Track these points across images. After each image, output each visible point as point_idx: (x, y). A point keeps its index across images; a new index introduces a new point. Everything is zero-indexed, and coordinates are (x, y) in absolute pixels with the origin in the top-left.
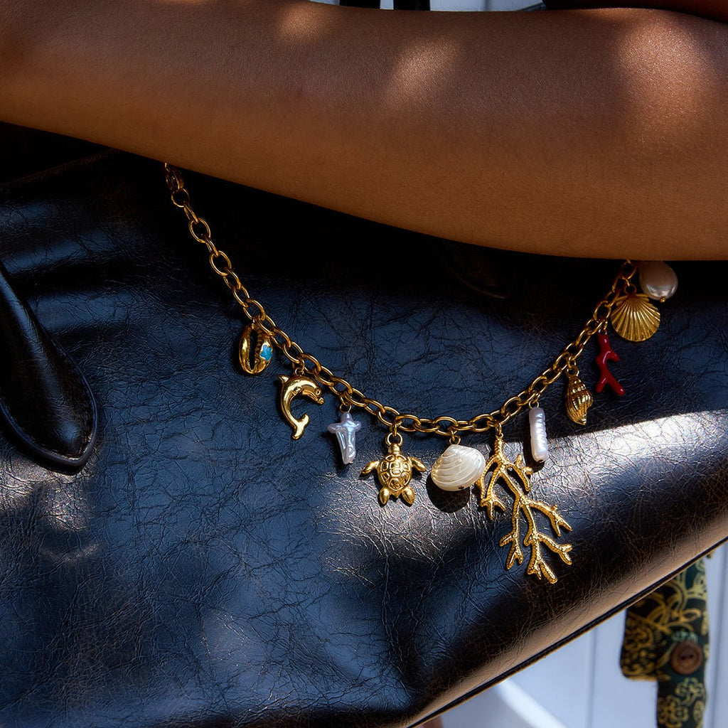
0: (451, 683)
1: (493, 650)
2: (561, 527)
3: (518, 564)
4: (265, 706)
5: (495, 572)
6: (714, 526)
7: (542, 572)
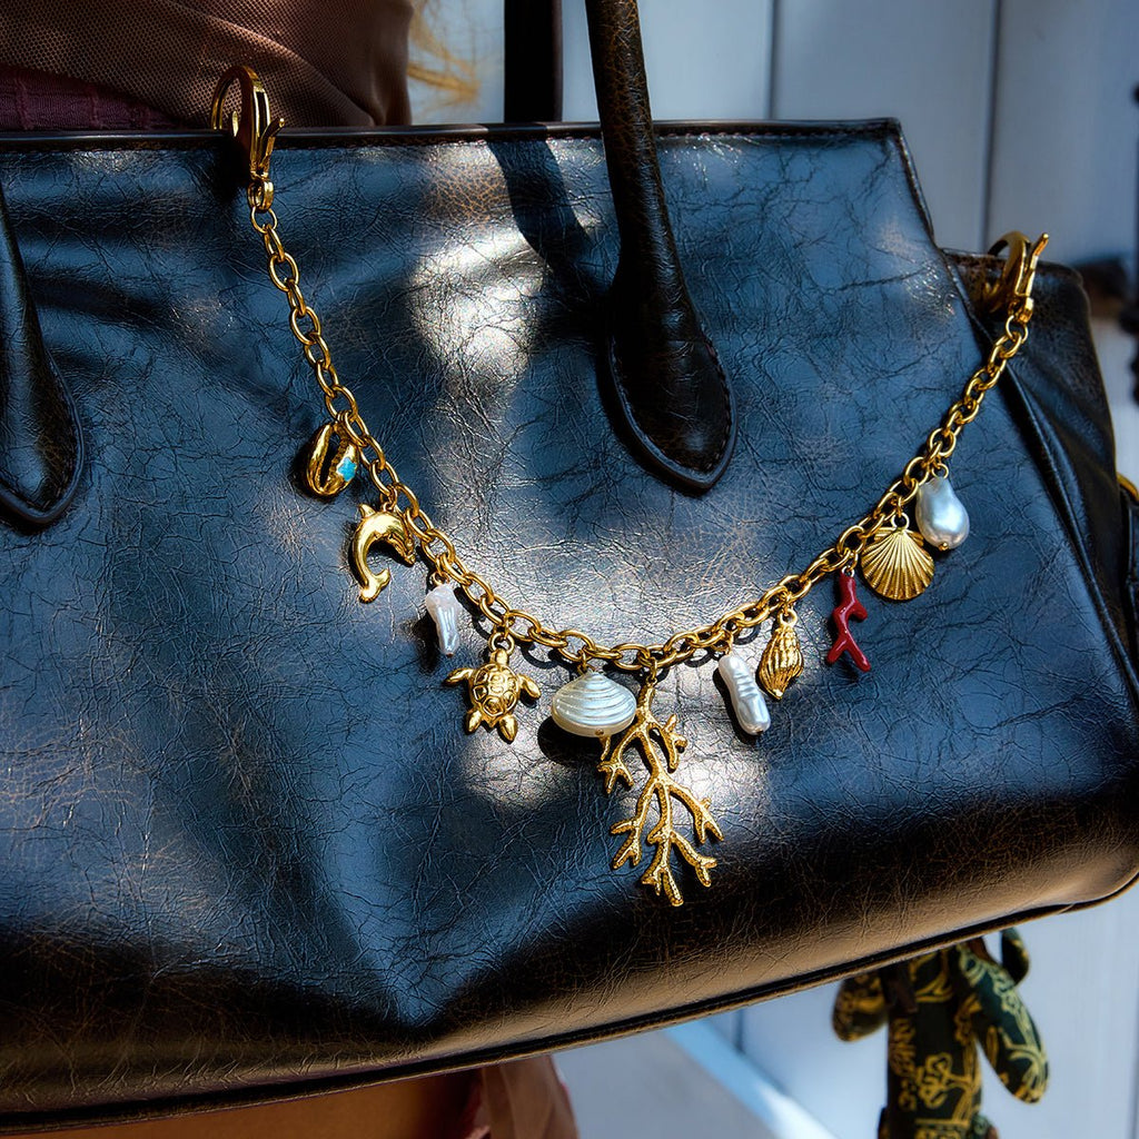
0: (489, 1012)
1: (564, 981)
2: (708, 832)
3: (631, 866)
4: (206, 957)
5: (596, 869)
6: (933, 897)
7: (662, 887)
